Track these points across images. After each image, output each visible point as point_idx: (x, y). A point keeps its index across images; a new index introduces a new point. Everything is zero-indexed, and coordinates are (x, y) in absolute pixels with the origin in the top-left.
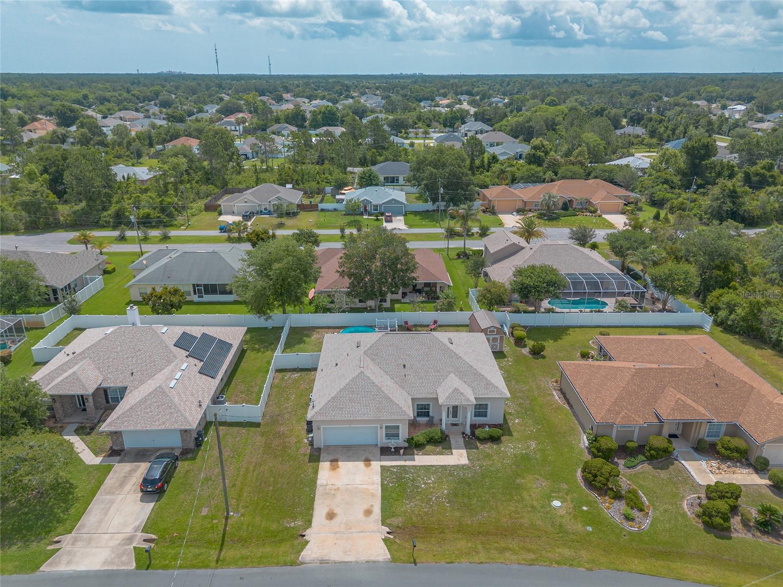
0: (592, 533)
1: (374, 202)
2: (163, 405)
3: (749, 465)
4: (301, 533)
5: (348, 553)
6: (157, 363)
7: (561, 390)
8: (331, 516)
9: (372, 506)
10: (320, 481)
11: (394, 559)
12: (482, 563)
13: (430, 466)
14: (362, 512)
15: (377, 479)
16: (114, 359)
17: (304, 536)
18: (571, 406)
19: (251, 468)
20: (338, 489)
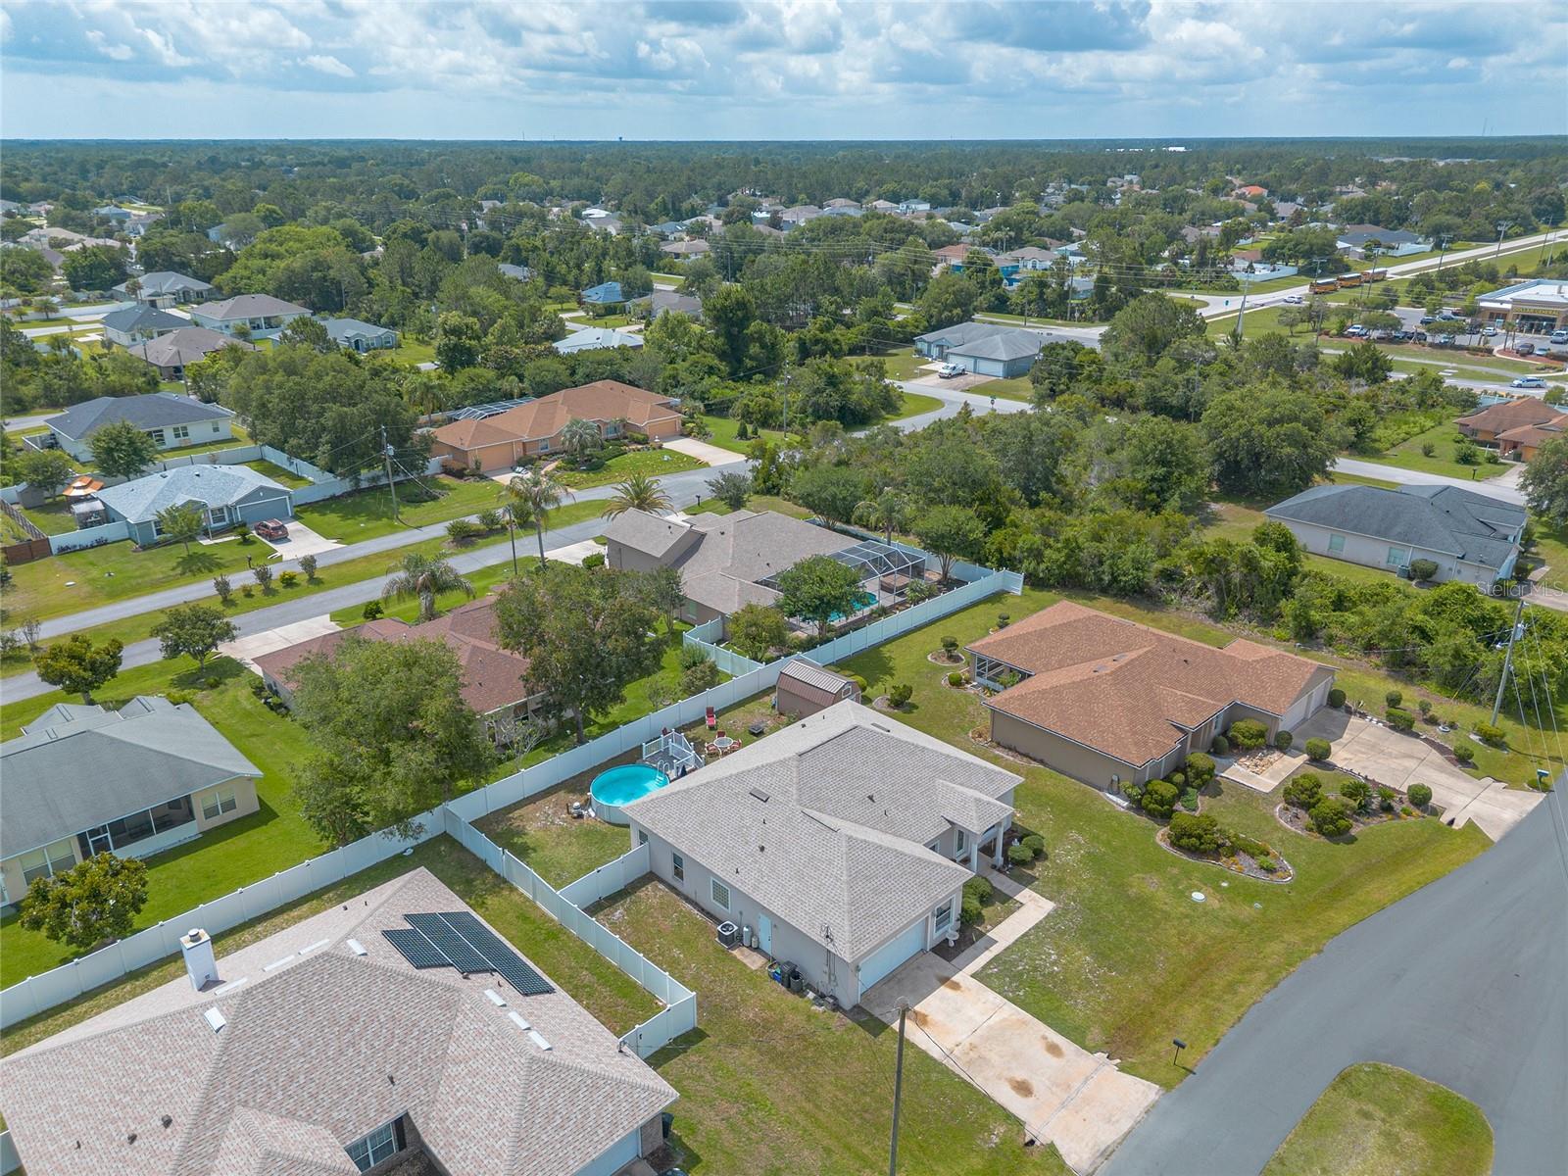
0: (1265, 909)
1: (213, 504)
2: (575, 1091)
3: (1270, 748)
4: (1021, 1141)
5: (1113, 1119)
6: (423, 1024)
7: (999, 744)
8: (1023, 1088)
9: (1044, 1038)
10: (935, 1053)
11: (1167, 1086)
12: (1239, 1019)
13: (1023, 936)
14: (1049, 1056)
15: (993, 997)
16: (307, 1072)
17: (1032, 1142)
18: (1041, 762)
19: (809, 1106)
20: (973, 1047)
